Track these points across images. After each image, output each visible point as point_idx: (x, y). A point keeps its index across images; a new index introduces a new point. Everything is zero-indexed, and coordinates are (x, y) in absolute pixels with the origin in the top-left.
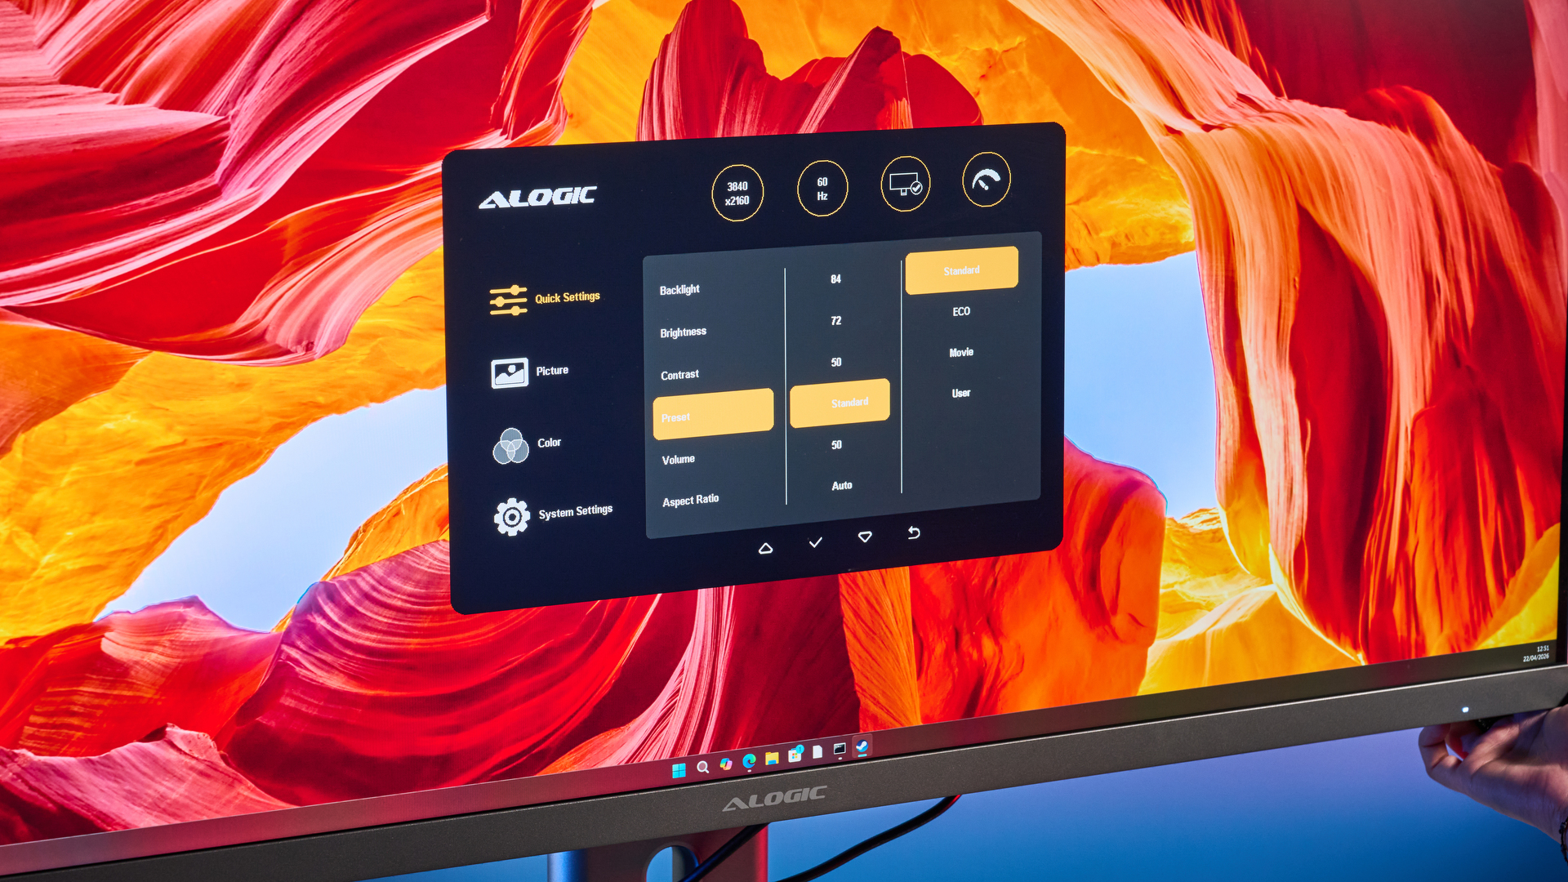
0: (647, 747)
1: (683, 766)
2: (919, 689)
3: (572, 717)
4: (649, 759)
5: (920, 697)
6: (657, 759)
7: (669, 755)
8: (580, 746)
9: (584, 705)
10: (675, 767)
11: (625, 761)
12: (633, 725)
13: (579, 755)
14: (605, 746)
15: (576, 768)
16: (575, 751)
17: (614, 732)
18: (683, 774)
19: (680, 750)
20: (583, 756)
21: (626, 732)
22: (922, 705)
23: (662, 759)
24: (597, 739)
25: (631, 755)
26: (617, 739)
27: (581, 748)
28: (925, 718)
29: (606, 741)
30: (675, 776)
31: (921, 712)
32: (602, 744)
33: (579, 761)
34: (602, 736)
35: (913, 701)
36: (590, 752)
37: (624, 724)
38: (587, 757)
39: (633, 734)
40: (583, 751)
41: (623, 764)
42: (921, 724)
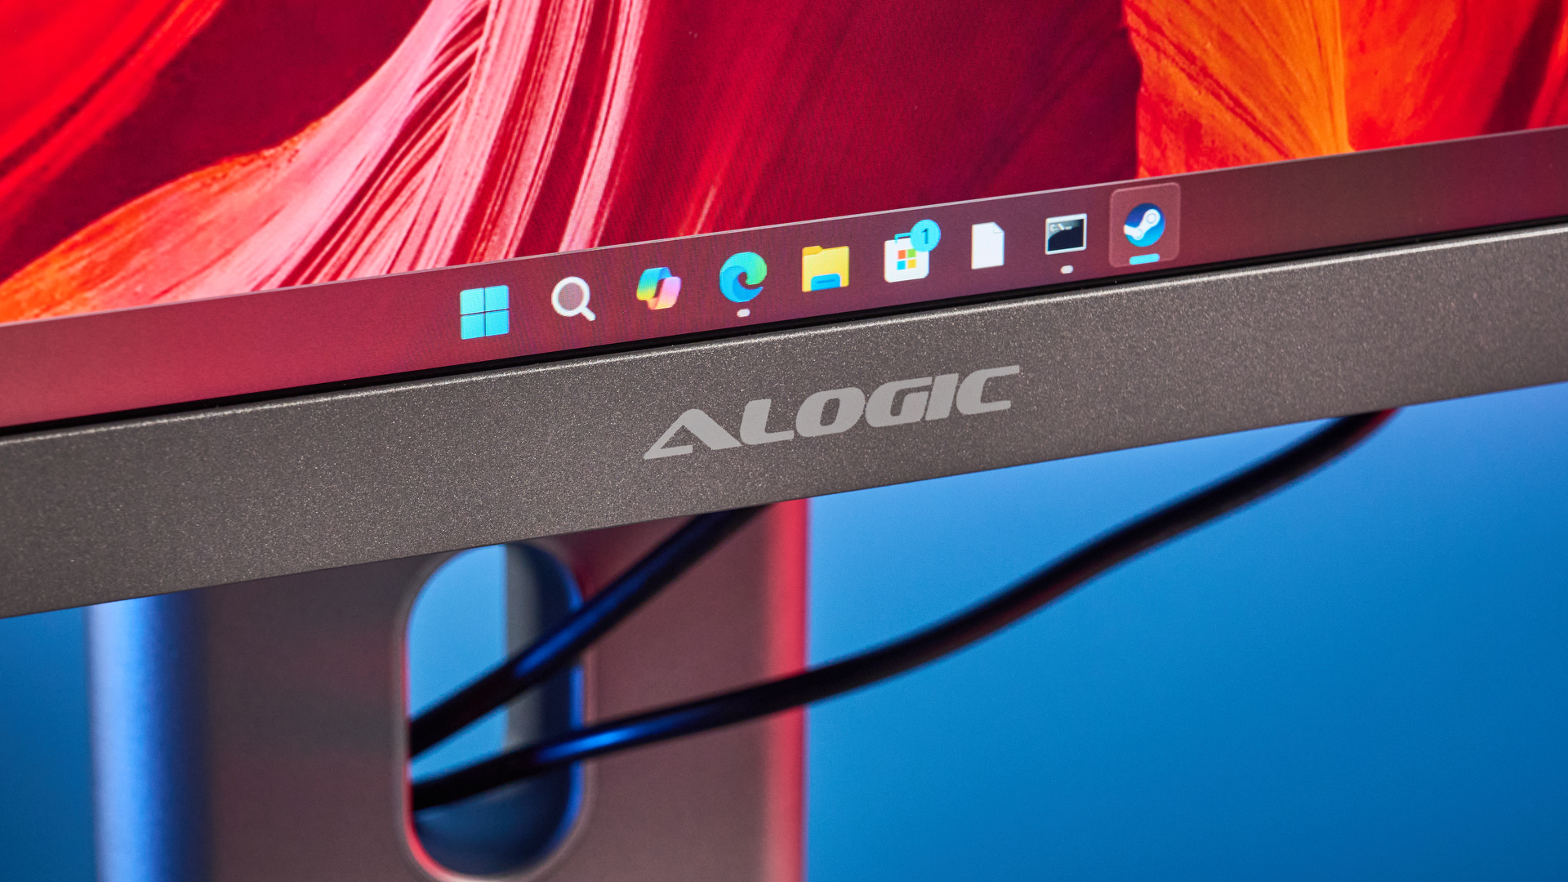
0: (362, 224)
1: (499, 295)
2: (1346, 26)
3: (73, 110)
4: (373, 268)
5: (1350, 54)
6: (402, 269)
7: (448, 253)
8: (107, 219)
9: (120, 64)
10: (470, 300)
11: (282, 275)
12: (309, 144)
13: (103, 256)
14: (202, 219)
15: (93, 304)
16: (89, 239)
17: (236, 170)
18: (499, 325)
19: (487, 237)
20: (120, 258)
21: (284, 170)
22: (1355, 82)
23: (420, 267)
24: (170, 197)
25: (302, 252)
26: (250, 194)
27: (109, 228)
28: (1365, 130)
29: (206, 203)
30: (470, 329)
31: (1351, 106)
32: (188, 212)
33: (105, 276)
34: (191, 183)
35: (1325, 70)
36: (147, 241)
37: (275, 140)
38: (135, 262)
39: (308, 175)
40: (122, 237)
41: (272, 286)
42: (1348, 150)
